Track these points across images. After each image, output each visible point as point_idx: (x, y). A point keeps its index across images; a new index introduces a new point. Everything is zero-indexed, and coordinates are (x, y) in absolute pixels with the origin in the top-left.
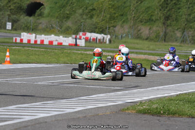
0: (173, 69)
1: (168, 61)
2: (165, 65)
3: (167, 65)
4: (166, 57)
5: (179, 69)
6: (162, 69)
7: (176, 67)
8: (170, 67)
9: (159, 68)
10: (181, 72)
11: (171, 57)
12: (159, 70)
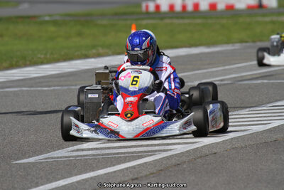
0: (160, 126)
1: (133, 94)
2: (123, 115)
3: (132, 114)
4: (124, 81)
5: (187, 124)
6: (114, 134)
8: (147, 121)
9: (100, 128)
11: (146, 78)
12: (100, 136)
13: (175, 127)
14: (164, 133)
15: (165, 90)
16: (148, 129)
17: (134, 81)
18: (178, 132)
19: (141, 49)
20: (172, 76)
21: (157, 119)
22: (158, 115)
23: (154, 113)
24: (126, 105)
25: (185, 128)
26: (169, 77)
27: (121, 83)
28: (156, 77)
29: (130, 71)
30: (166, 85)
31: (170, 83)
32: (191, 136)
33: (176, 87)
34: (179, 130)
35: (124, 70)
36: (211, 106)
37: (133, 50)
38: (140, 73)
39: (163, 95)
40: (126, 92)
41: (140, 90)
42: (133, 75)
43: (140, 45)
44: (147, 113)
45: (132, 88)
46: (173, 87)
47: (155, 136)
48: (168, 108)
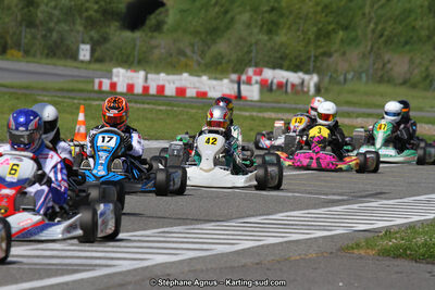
0: (40, 227)
1: (11, 185)
3: (6, 210)
5: (73, 227)
7: (51, 216)
13: (57, 231)
14: (44, 235)
15: (49, 182)
16: (24, 229)
17: (13, 170)
18: (60, 236)
19: (27, 130)
20: (59, 166)
21: (37, 218)
22: (37, 213)
23: (33, 210)
25: (69, 232)
26: (55, 166)
28: (40, 167)
29: (9, 157)
30: (52, 175)
31: (56, 173)
32: (75, 241)
33: (63, 179)
34: (63, 234)
36: (102, 206)
37: (17, 129)
38: (21, 160)
39: (45, 188)
40: (2, 183)
41: (19, 181)
42: (12, 163)
43: (26, 124)
44: (25, 210)
45: (9, 178)
46: (60, 179)
47: (32, 238)
48: (51, 204)
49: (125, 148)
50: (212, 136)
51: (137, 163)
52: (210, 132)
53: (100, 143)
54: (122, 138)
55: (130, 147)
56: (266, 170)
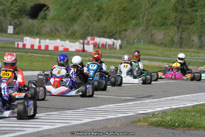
0: (68, 91)
1: (58, 77)
2: (53, 86)
3: (57, 85)
4: (55, 72)
7: (71, 88)
8: (63, 89)
10: (80, 98)
11: (64, 72)
13: (73, 93)
14: (69, 94)
15: (70, 78)
16: (63, 92)
17: (59, 73)
18: (74, 95)
20: (74, 73)
21: (67, 88)
24: (55, 82)
25: (77, 93)
26: (72, 73)
27: (53, 73)
29: (57, 68)
31: (73, 75)
33: (75, 77)
35: (55, 68)
36: (88, 86)
38: (62, 70)
39: (70, 79)
40: (55, 77)
41: (61, 76)
42: (59, 70)
45: (58, 75)
48: (71, 85)
49: (100, 69)
50: (126, 64)
51: (104, 75)
52: (125, 63)
53: (90, 67)
54: (98, 65)
55: (102, 69)
56: (146, 77)
